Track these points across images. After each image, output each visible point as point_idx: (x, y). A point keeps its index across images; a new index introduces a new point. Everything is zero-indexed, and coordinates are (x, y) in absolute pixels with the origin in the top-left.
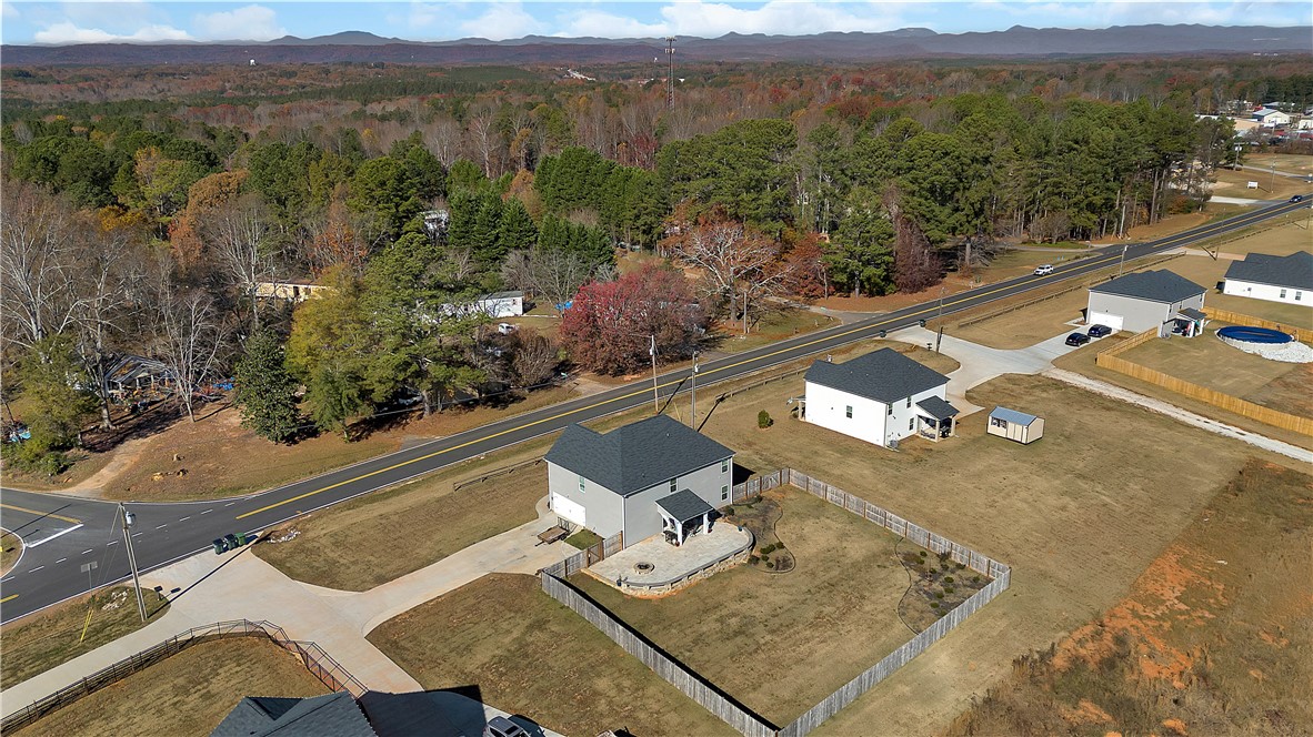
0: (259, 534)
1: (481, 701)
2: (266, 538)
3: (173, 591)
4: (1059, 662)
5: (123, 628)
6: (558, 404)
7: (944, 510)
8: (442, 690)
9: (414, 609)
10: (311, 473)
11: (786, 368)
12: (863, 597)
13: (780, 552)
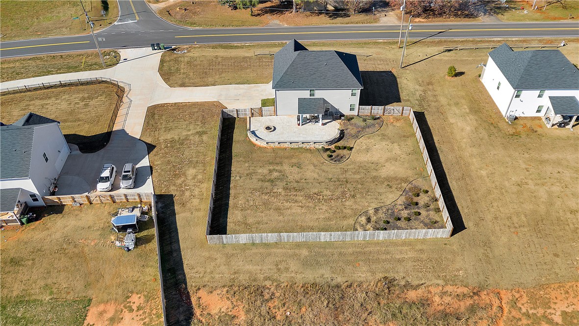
0: (173, 47)
1: (149, 154)
2: (174, 50)
3: (124, 60)
4: (412, 295)
5: (97, 67)
6: (361, 25)
7: (484, 173)
8: (144, 142)
9: (175, 103)
10: (223, 26)
11: (524, 41)
12: (354, 196)
13: (345, 152)
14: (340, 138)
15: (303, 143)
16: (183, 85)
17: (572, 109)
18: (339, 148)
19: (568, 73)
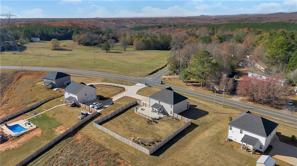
1: (110, 105)
2: (151, 87)
3: (135, 85)
5: (127, 85)
13: (155, 123)
14: (158, 119)
15: (145, 115)
16: (139, 94)
17: (251, 143)
18: (154, 121)
19: (257, 127)
